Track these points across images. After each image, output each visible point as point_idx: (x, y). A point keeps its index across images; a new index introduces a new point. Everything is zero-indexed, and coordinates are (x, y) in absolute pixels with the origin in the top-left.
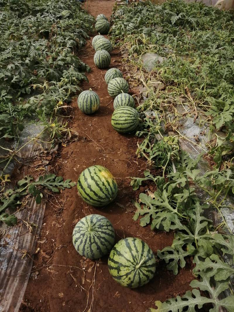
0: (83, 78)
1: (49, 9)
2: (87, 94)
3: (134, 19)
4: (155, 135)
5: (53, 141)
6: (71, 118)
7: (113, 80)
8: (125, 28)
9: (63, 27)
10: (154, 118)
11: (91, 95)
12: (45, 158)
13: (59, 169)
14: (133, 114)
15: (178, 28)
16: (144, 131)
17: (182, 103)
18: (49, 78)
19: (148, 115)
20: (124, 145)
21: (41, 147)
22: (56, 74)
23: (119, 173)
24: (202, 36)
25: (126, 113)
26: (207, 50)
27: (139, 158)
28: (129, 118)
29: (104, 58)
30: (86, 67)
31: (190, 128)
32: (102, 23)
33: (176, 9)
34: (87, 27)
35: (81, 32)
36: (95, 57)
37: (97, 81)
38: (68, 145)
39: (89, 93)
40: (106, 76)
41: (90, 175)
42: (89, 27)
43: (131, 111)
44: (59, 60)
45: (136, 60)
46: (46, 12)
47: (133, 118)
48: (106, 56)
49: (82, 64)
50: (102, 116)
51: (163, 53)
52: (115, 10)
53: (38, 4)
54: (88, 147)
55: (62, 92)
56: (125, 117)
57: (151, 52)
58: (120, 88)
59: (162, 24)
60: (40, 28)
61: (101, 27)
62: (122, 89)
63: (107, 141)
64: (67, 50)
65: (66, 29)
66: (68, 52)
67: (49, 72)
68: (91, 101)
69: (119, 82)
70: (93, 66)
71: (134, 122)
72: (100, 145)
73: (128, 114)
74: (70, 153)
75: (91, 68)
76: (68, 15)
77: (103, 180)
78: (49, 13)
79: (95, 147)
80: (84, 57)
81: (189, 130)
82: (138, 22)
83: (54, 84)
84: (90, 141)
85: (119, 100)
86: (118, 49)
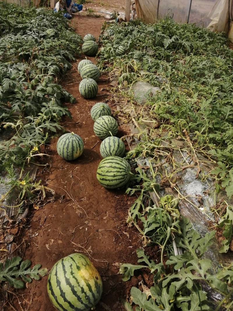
0: (64, 114)
1: (33, 27)
2: (68, 138)
3: (124, 41)
4: (150, 193)
5: (22, 203)
6: (48, 166)
7: (100, 118)
8: (115, 51)
9: (47, 48)
10: (148, 169)
11: (73, 140)
12: (8, 230)
13: (26, 248)
14: (123, 169)
15: (171, 52)
16: (136, 188)
17: (180, 149)
18: (26, 112)
19: (141, 165)
20: (112, 207)
21: (5, 214)
22: (34, 108)
23: (105, 251)
24: (197, 63)
25: (115, 167)
26: (203, 80)
27: (129, 228)
28: (119, 174)
29: (90, 88)
30: (70, 97)
31: (190, 182)
32: (89, 45)
33: (168, 31)
34: (73, 49)
35: (66, 54)
36: (80, 86)
37: (81, 114)
38: (41, 207)
39: (71, 138)
40: (93, 111)
41: (65, 277)
42: (75, 49)
43: (121, 165)
44: (39, 90)
45: (126, 89)
46: (29, 30)
47: (123, 173)
48: (93, 86)
49: (65, 94)
50: (86, 163)
51: (156, 82)
52: (104, 29)
53: (20, 21)
54: (67, 210)
55: (39, 132)
56: (114, 172)
57: (142, 81)
58: (108, 129)
59: (154, 48)
60: (19, 50)
61: (88, 48)
62: (110, 130)
63: (91, 200)
64: (49, 77)
65: (49, 51)
66: (50, 81)
67: (25, 105)
68: (73, 147)
69: (107, 122)
70: (78, 95)
71: (124, 177)
72: (82, 206)
73: (117, 168)
74: (42, 220)
75: (75, 99)
76: (53, 34)
77: (83, 283)
78: (32, 31)
79: (76, 209)
80: (69, 83)
81: (190, 185)
82: (129, 45)
83: (31, 121)
84: (70, 200)
85: (107, 145)
86: (106, 74)
